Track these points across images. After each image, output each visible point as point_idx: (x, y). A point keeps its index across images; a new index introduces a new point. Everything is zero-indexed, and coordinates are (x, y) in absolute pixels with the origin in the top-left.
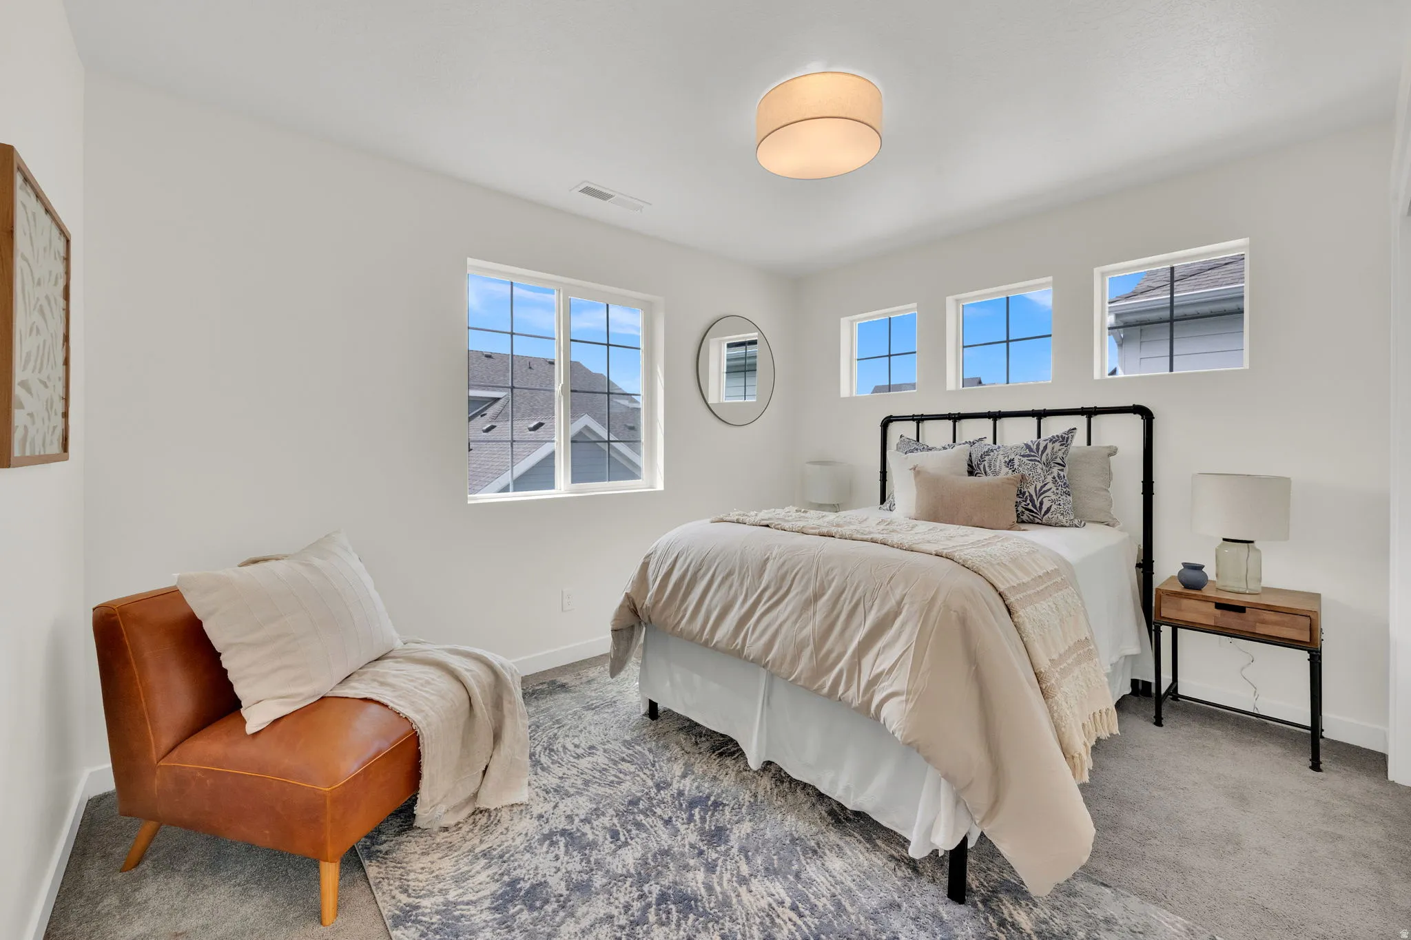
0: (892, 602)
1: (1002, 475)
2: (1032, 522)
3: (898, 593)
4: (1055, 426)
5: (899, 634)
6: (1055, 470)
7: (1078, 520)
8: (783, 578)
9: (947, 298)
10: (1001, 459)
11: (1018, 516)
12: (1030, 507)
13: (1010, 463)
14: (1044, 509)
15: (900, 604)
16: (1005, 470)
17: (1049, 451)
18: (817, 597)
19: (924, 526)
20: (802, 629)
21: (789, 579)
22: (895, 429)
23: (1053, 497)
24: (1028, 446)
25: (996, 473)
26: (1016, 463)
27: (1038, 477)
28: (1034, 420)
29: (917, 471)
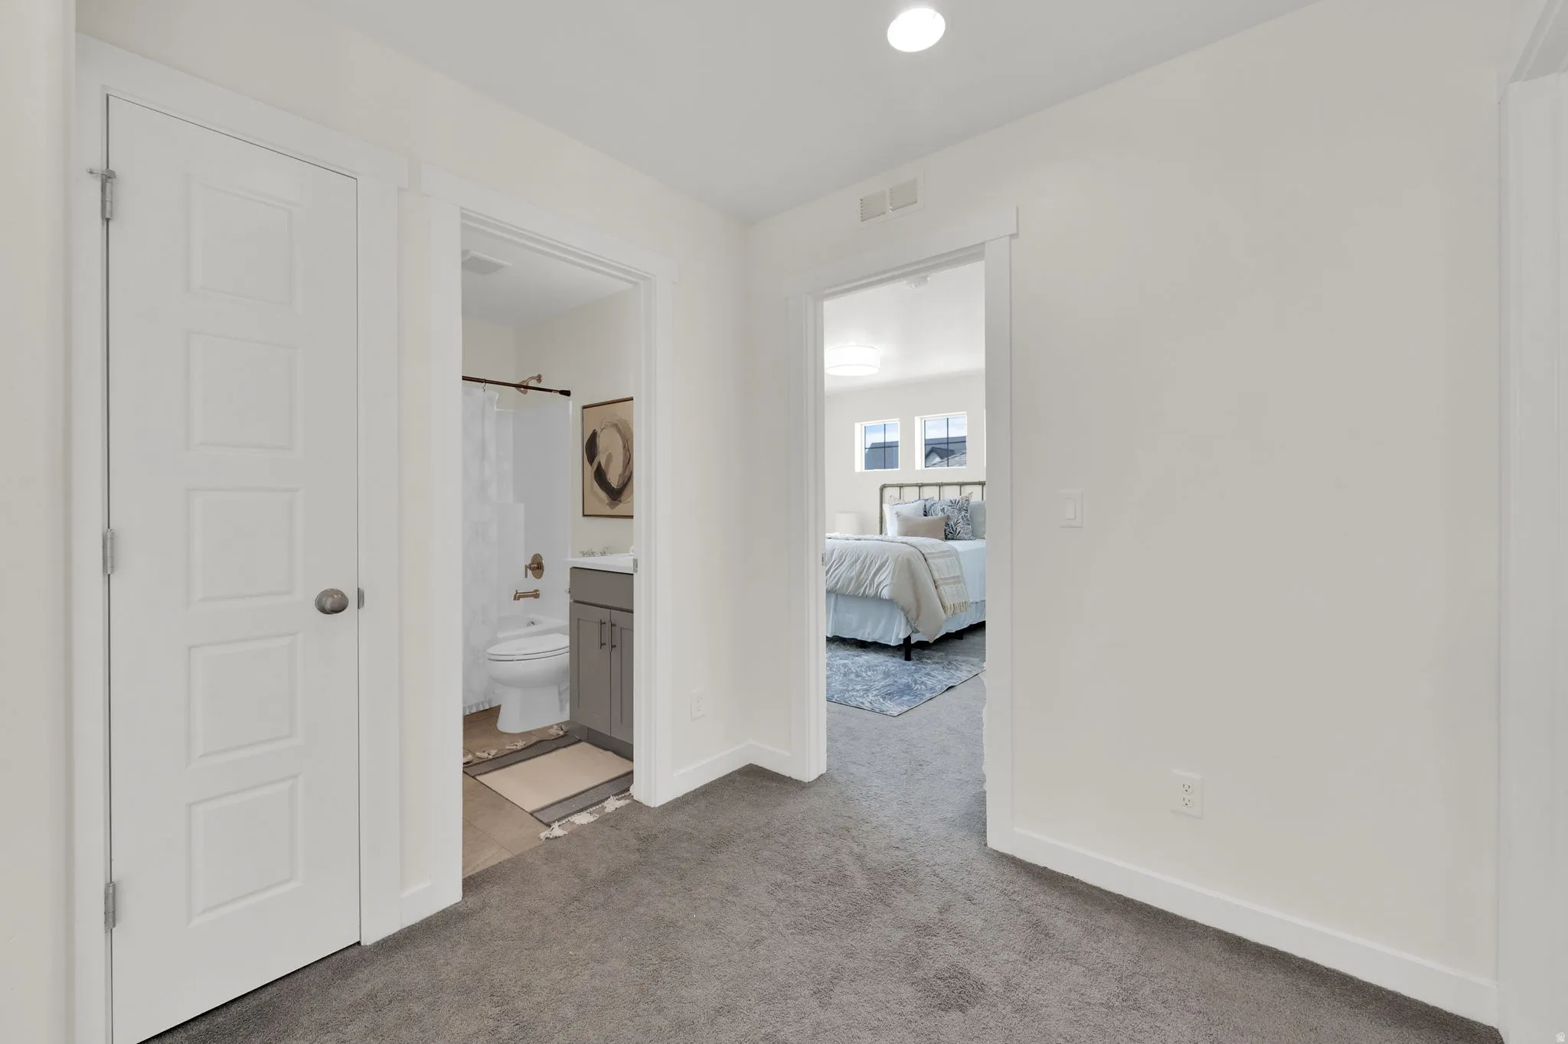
0: (885, 558)
1: (939, 516)
2: (953, 539)
3: (886, 556)
4: (967, 490)
5: (888, 567)
6: (963, 513)
7: (975, 535)
8: (842, 556)
9: (916, 418)
10: (939, 508)
11: (946, 536)
12: (951, 531)
13: (943, 510)
14: (958, 532)
15: (888, 558)
16: (941, 513)
17: (960, 503)
18: (856, 561)
19: (900, 537)
20: (851, 573)
21: (844, 557)
22: (888, 492)
23: (962, 526)
24: (951, 501)
25: (937, 515)
26: (946, 510)
27: (956, 517)
28: (958, 487)
29: (898, 514)
